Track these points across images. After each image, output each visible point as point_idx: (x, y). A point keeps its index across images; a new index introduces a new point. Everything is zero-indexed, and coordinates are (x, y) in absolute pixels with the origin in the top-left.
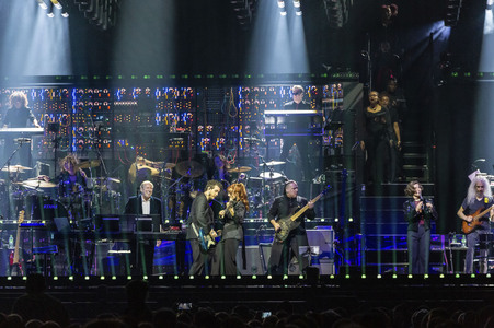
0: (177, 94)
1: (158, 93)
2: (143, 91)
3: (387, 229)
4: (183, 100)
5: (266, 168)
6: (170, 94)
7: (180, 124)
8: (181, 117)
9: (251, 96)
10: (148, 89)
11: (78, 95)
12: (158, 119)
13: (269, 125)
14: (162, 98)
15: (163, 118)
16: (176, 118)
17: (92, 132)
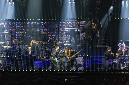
0: (43, 24)
1: (38, 24)
2: (34, 23)
3: (97, 58)
4: (44, 25)
5: (66, 43)
6: (41, 24)
7: (44, 31)
8: (44, 30)
9: (62, 24)
10: (35, 23)
11: (17, 24)
12: (38, 30)
13: (67, 31)
14: (39, 25)
15: (39, 30)
16: (43, 30)
17: (21, 34)
